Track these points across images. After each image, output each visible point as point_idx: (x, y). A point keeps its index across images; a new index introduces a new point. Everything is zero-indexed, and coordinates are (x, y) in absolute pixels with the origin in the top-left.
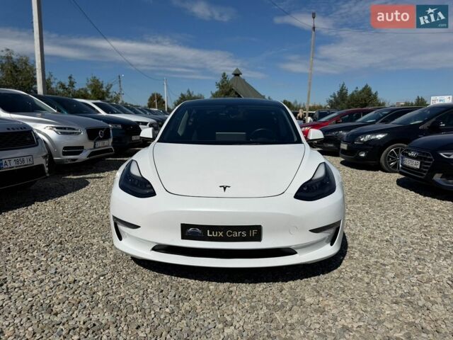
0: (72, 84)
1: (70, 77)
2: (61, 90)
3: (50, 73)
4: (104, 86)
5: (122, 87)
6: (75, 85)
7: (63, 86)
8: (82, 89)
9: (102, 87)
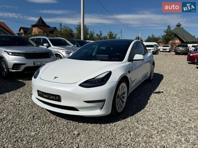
0: (101, 34)
1: (101, 32)
2: (97, 37)
3: (93, 30)
4: (114, 35)
5: (122, 35)
6: (102, 35)
7: (97, 35)
8: (105, 36)
9: (113, 35)
